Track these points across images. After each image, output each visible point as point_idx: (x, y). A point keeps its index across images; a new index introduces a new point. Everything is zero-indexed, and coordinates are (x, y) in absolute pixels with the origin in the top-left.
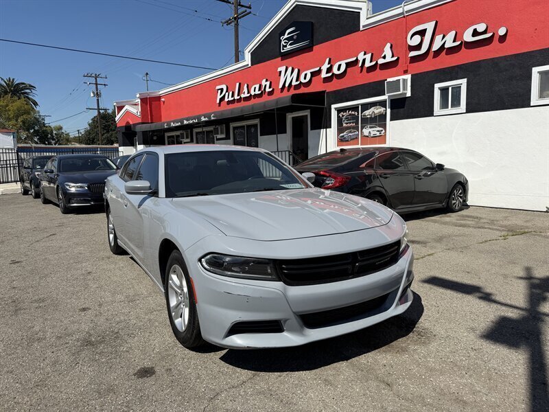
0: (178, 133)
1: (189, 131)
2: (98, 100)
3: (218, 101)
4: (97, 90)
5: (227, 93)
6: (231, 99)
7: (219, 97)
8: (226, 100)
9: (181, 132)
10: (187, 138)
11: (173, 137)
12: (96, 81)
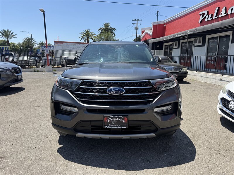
0: (171, 43)
1: (178, 42)
2: (137, 31)
3: (200, 22)
4: (137, 27)
5: (207, 16)
6: (209, 19)
7: (201, 19)
8: (206, 20)
9: (173, 42)
10: (176, 46)
11: (168, 45)
12: (137, 23)
